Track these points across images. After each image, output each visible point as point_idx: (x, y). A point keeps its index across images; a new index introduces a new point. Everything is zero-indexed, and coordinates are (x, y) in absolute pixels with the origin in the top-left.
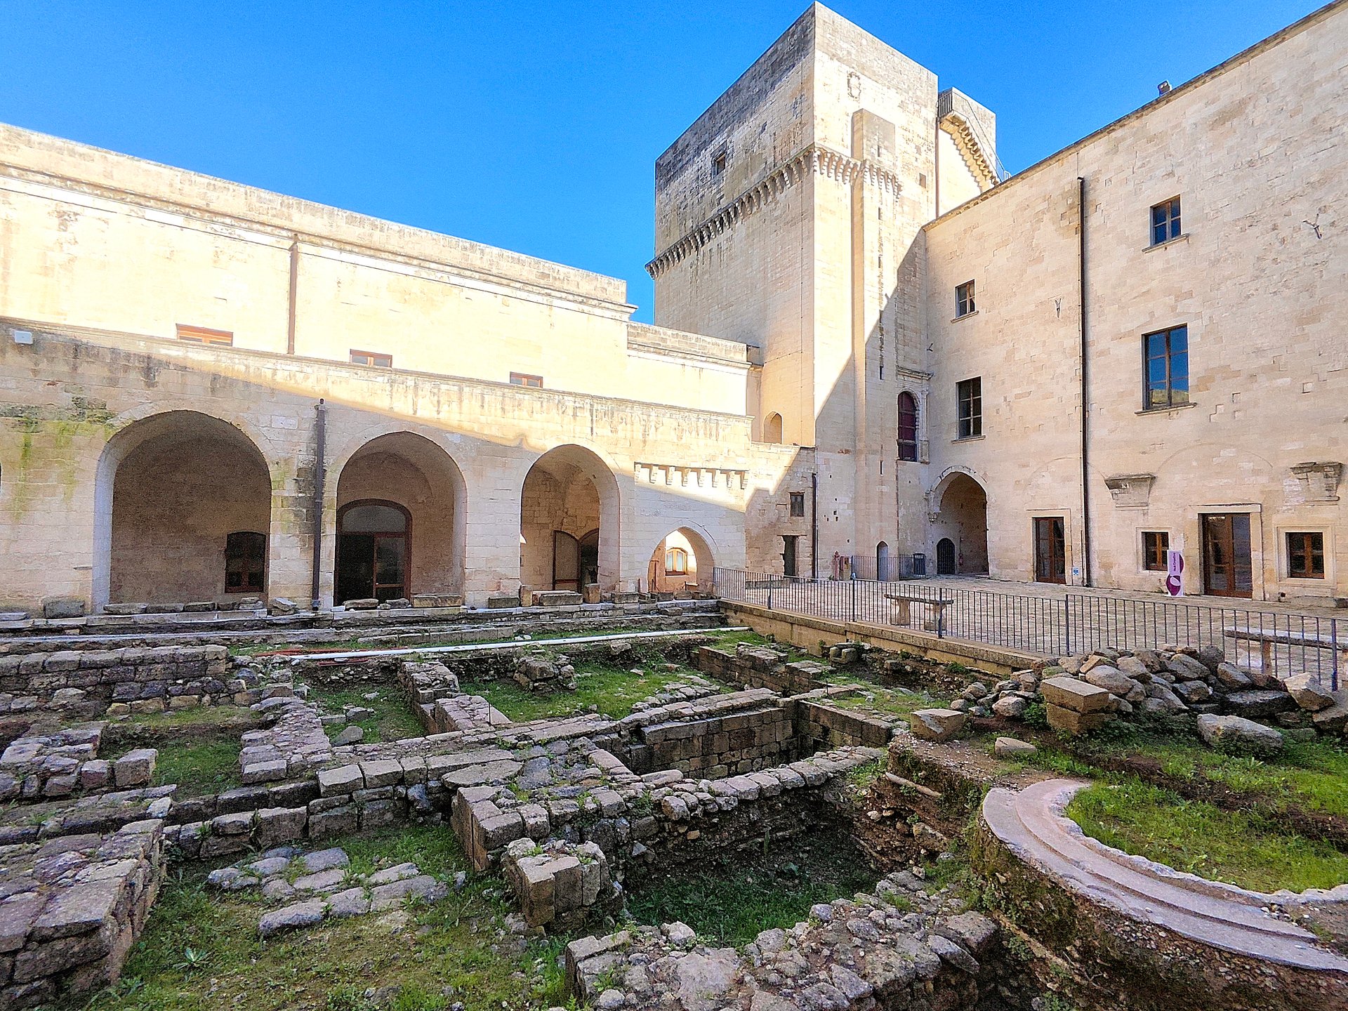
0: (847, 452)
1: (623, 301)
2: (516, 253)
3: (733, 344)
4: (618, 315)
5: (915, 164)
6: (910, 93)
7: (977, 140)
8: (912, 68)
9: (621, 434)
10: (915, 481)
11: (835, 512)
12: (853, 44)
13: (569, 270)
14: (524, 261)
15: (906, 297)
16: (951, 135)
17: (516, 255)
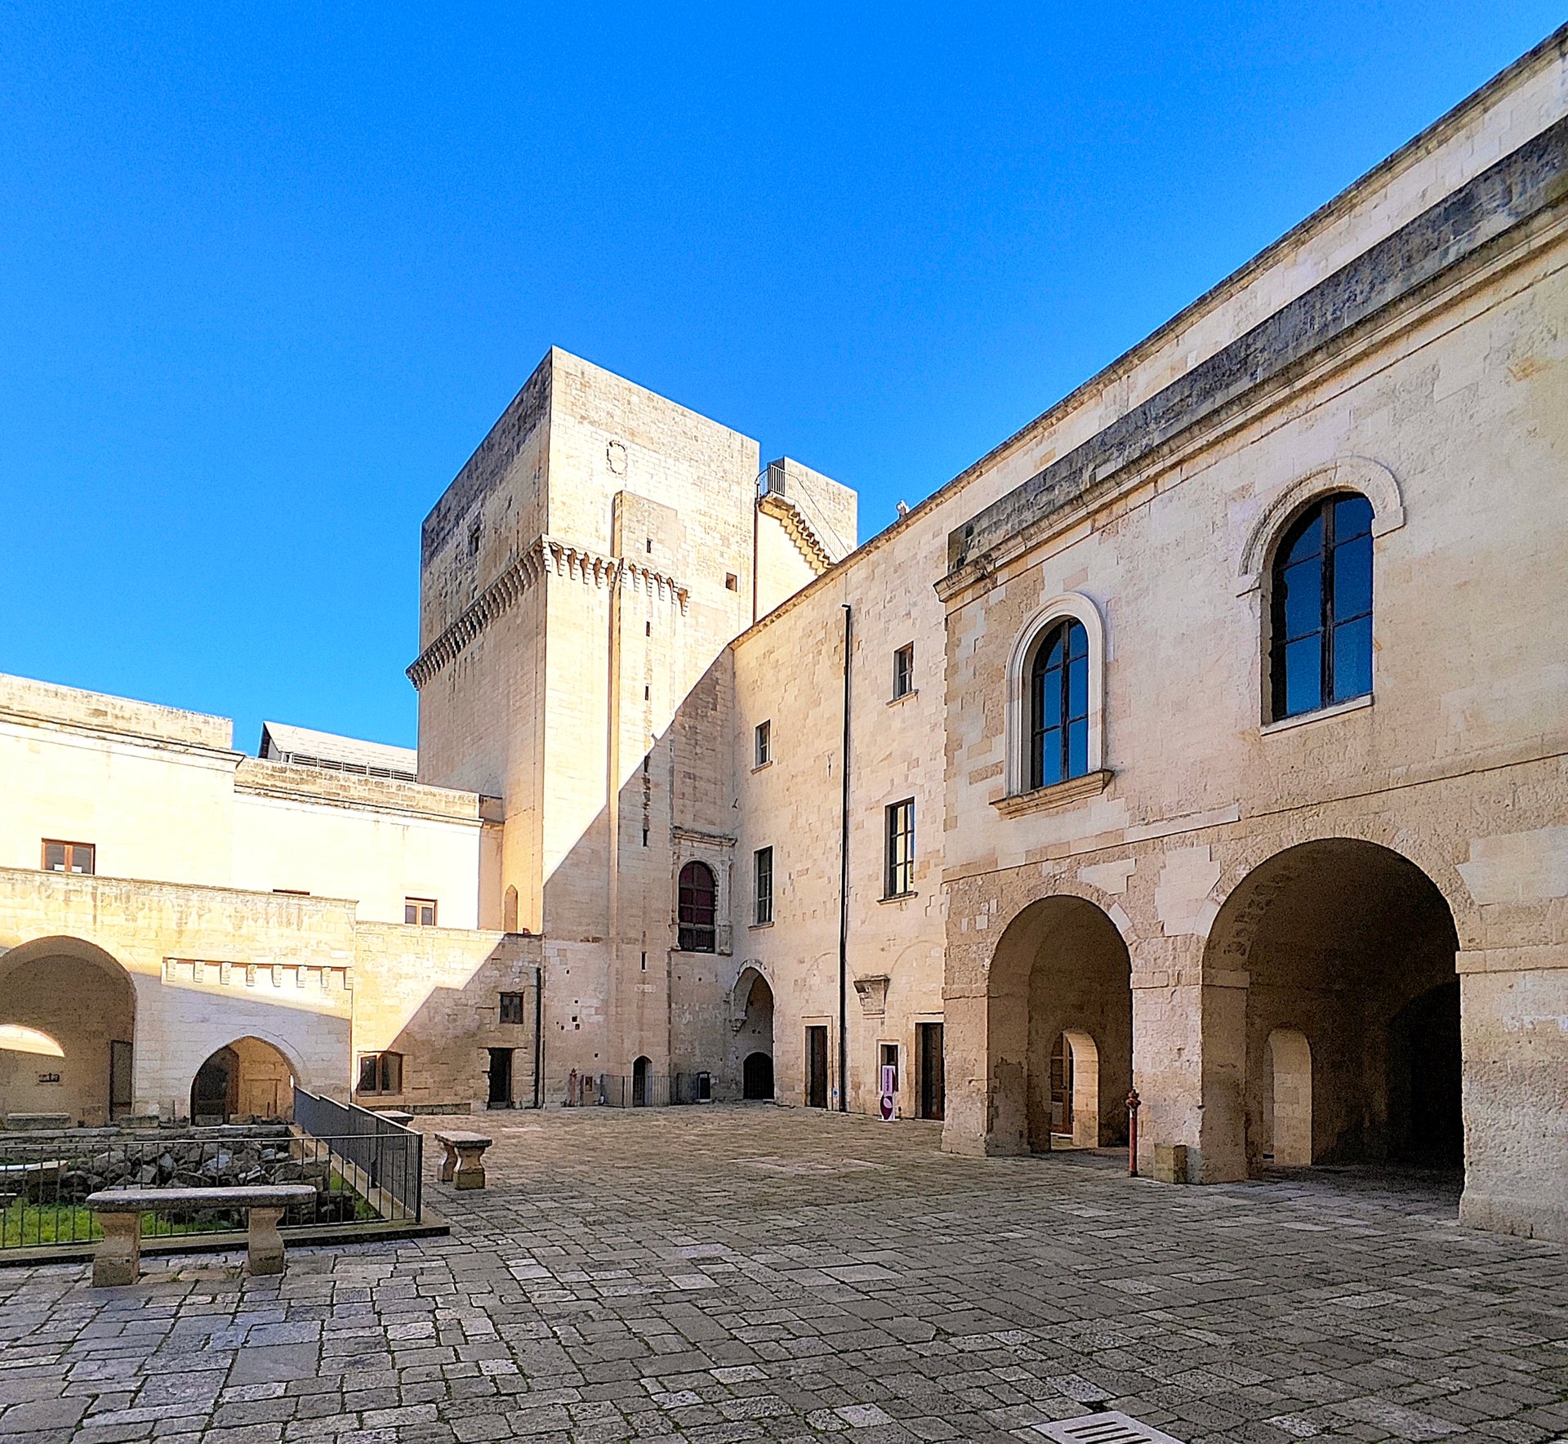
0: (595, 940)
1: (228, 745)
2: (51, 685)
3: (458, 793)
4: (218, 764)
5: (721, 560)
6: (713, 467)
7: (812, 530)
8: (715, 432)
9: (141, 922)
10: (709, 978)
11: (574, 1019)
12: (616, 403)
13: (139, 706)
14: (65, 695)
15: (699, 737)
16: (781, 520)
17: (52, 687)
